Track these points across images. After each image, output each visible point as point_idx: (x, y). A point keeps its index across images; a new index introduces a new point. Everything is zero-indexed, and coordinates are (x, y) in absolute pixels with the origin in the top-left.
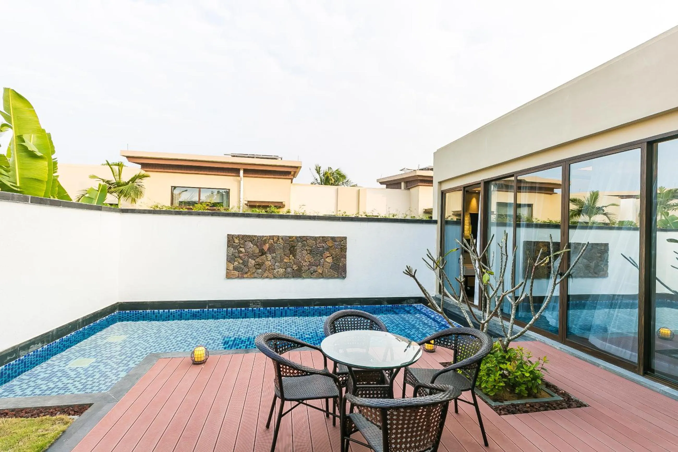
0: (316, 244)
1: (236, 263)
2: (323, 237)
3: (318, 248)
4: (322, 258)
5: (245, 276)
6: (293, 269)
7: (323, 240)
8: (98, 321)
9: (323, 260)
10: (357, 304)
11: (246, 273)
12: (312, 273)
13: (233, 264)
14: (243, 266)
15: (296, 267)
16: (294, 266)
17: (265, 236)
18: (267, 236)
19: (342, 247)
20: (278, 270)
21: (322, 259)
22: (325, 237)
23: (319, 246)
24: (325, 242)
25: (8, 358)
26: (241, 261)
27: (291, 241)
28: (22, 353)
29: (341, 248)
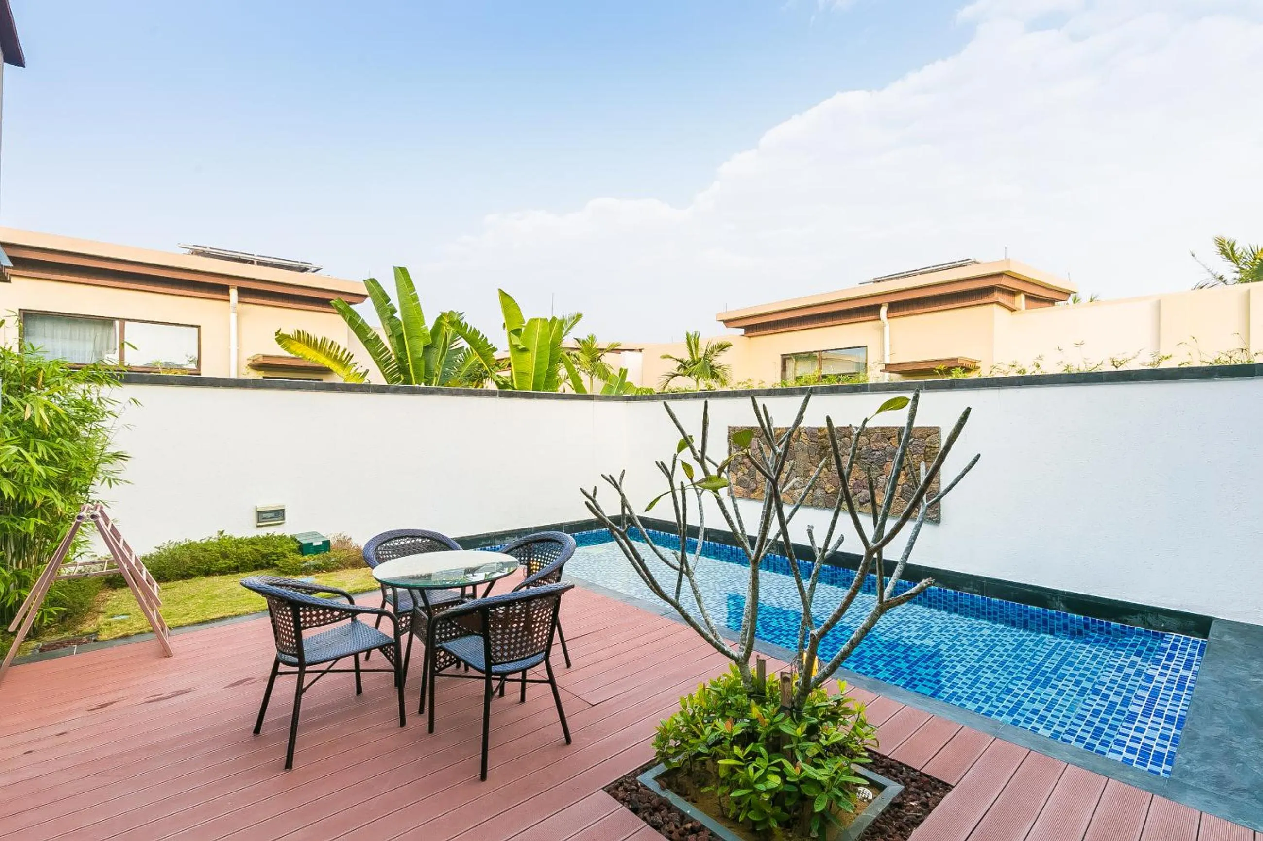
0: (869, 443)
1: (740, 473)
2: (882, 428)
3: (874, 451)
4: (881, 472)
5: (752, 495)
6: (827, 492)
7: (884, 436)
8: (594, 531)
9: (884, 477)
10: (970, 589)
11: (753, 491)
12: (864, 503)
13: (737, 474)
14: (748, 479)
15: (832, 487)
16: (828, 486)
17: (779, 429)
18: (782, 428)
19: (928, 450)
20: (801, 490)
21: (881, 475)
22: (888, 428)
23: (874, 448)
24: (889, 439)
25: (483, 543)
26: (746, 471)
27: (821, 437)
28: (497, 541)
29: (925, 453)
